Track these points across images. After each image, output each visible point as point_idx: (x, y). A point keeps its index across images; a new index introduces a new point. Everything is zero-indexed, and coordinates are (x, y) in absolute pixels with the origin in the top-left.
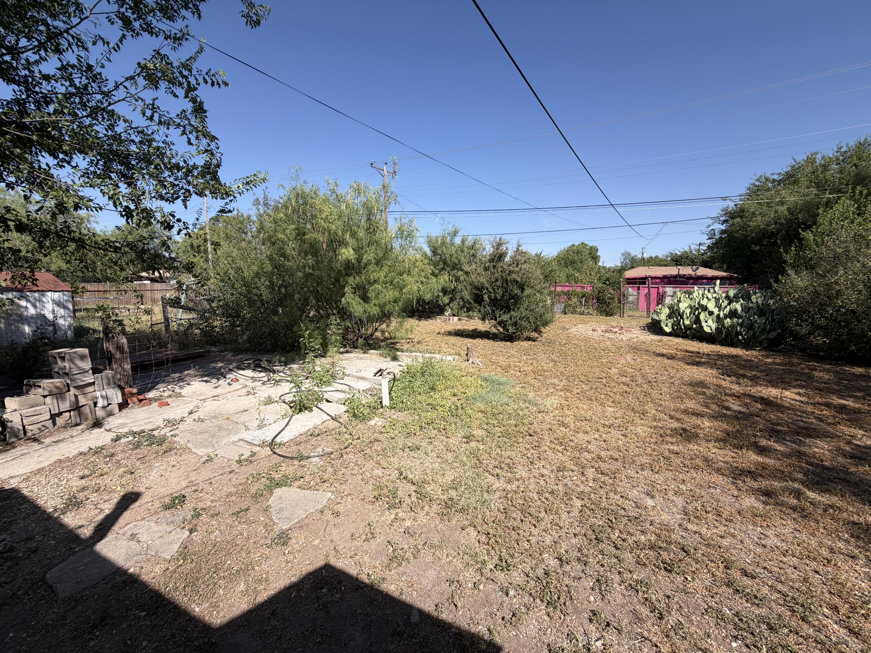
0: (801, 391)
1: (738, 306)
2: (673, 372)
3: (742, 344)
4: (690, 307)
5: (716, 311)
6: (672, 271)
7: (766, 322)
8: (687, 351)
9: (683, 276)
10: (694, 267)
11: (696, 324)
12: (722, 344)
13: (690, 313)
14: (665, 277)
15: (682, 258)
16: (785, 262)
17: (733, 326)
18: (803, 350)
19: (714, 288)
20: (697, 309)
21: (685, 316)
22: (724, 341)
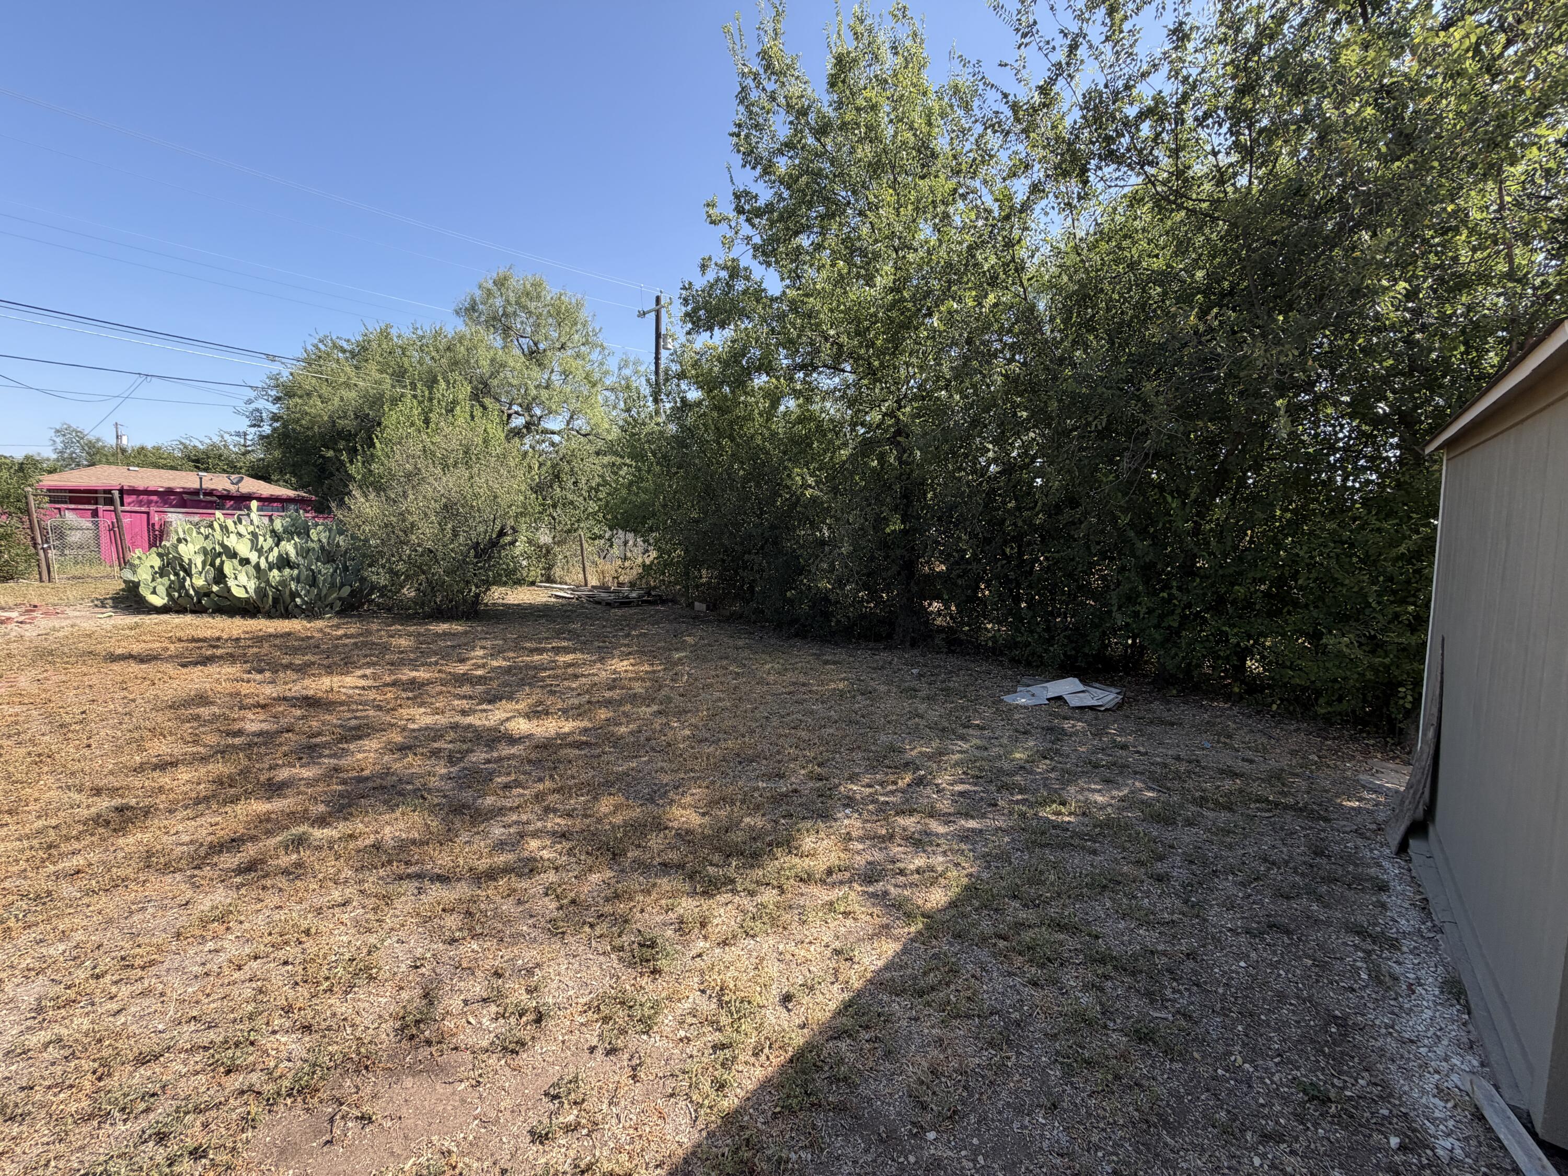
0: (368, 672)
1: (289, 548)
2: (136, 690)
3: (303, 611)
4: (205, 551)
5: (254, 557)
6: (188, 480)
7: (335, 571)
8: (194, 640)
9: (210, 493)
10: (233, 477)
11: (217, 582)
12: (269, 616)
13: (204, 563)
14: (170, 492)
15: (209, 458)
16: (351, 478)
17: (283, 583)
18: (389, 610)
19: (248, 515)
20: (220, 554)
21: (194, 571)
22: (273, 610)
